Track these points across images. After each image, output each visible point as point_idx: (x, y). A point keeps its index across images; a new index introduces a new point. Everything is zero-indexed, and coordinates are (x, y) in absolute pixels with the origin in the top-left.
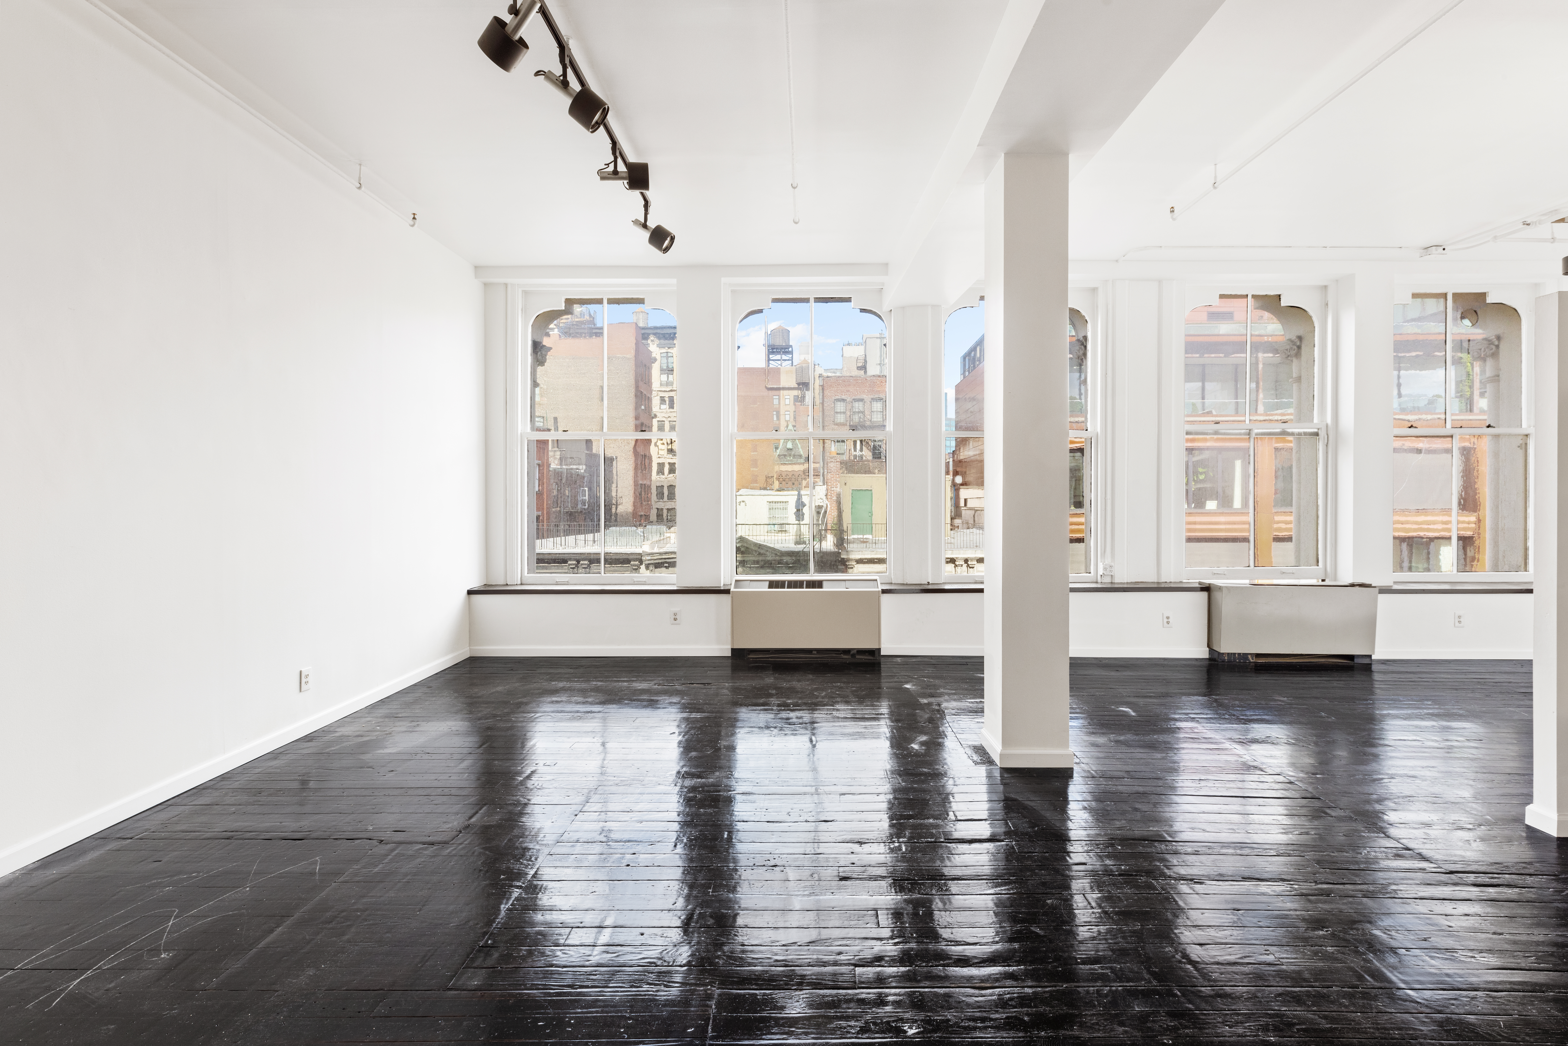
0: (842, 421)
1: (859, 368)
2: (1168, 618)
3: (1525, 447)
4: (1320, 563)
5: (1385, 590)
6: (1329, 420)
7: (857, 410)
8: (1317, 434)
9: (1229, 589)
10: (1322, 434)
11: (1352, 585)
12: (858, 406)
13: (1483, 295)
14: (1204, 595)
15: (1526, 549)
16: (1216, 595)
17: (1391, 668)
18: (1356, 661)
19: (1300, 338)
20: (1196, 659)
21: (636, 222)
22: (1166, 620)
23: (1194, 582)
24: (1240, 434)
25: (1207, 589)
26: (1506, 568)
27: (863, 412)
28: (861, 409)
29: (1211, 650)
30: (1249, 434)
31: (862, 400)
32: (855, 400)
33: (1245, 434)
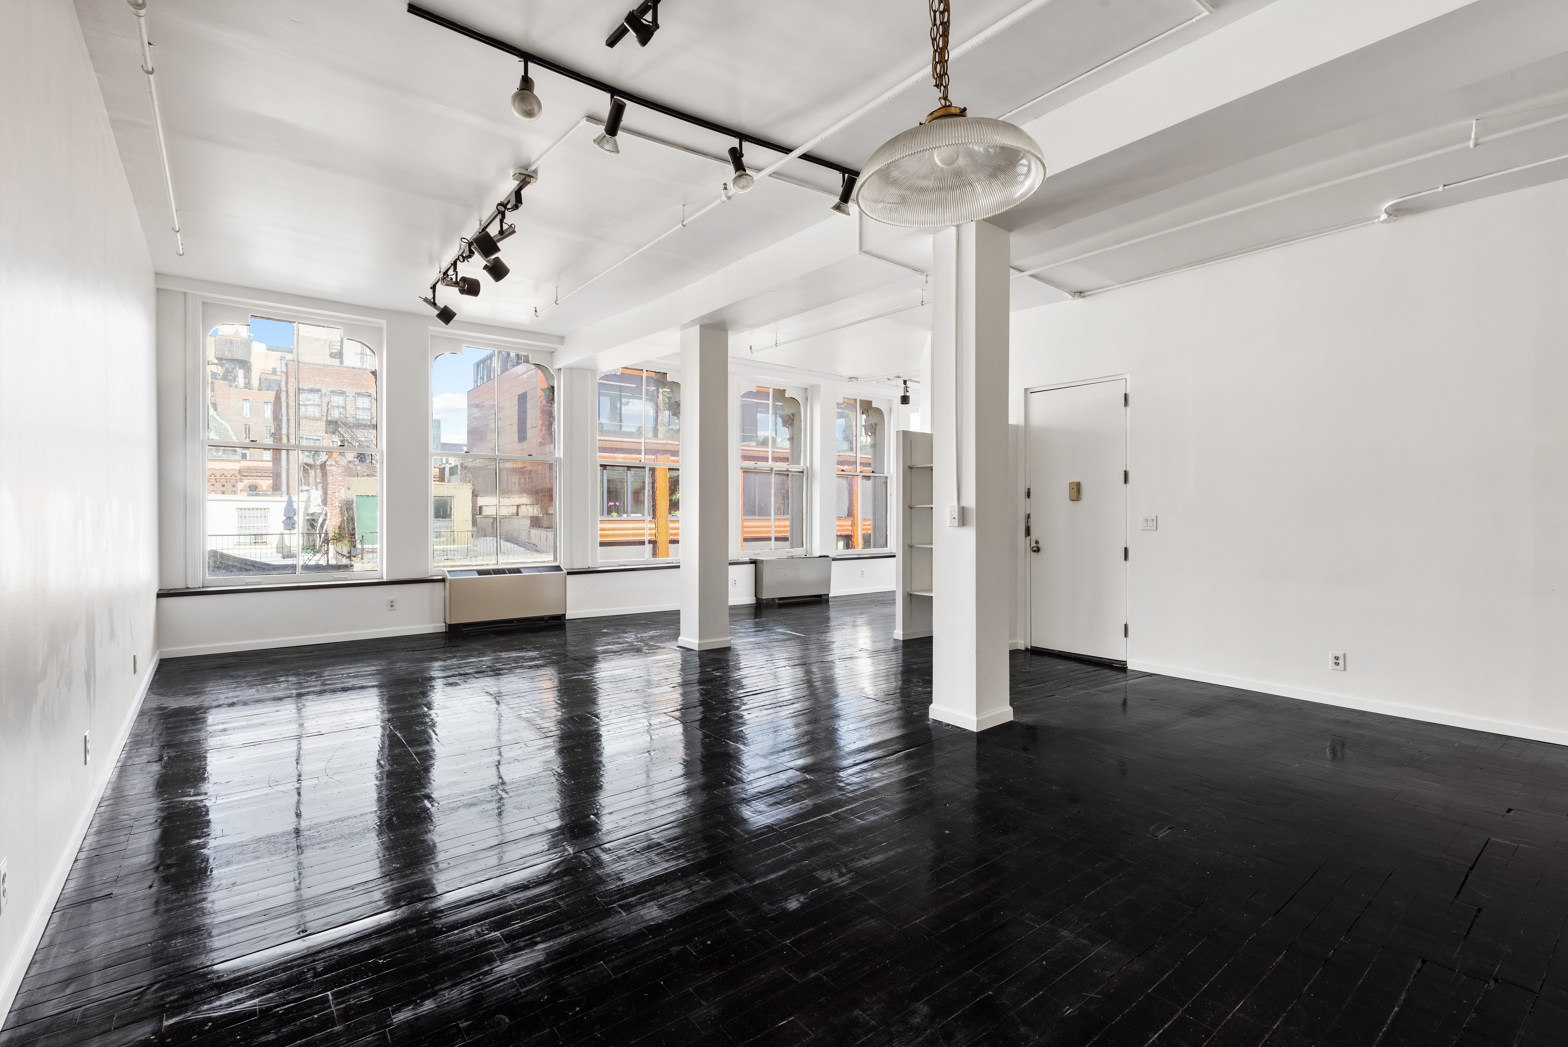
0: (317, 415)
1: (332, 355)
2: (735, 581)
3: (886, 483)
4: (804, 546)
5: (834, 559)
6: (808, 465)
7: (336, 405)
8: (802, 472)
9: (767, 561)
10: (805, 472)
11: (821, 557)
12: (337, 400)
13: (870, 402)
14: (753, 566)
15: (887, 536)
16: (759, 565)
17: (837, 600)
18: (823, 597)
19: (793, 415)
20: (750, 604)
21: (426, 300)
22: (734, 582)
23: (747, 559)
24: (767, 470)
25: (754, 562)
26: (879, 546)
27: (344, 408)
28: (342, 403)
29: (757, 599)
30: (771, 470)
31: (342, 393)
32: (333, 392)
33: (769, 470)
